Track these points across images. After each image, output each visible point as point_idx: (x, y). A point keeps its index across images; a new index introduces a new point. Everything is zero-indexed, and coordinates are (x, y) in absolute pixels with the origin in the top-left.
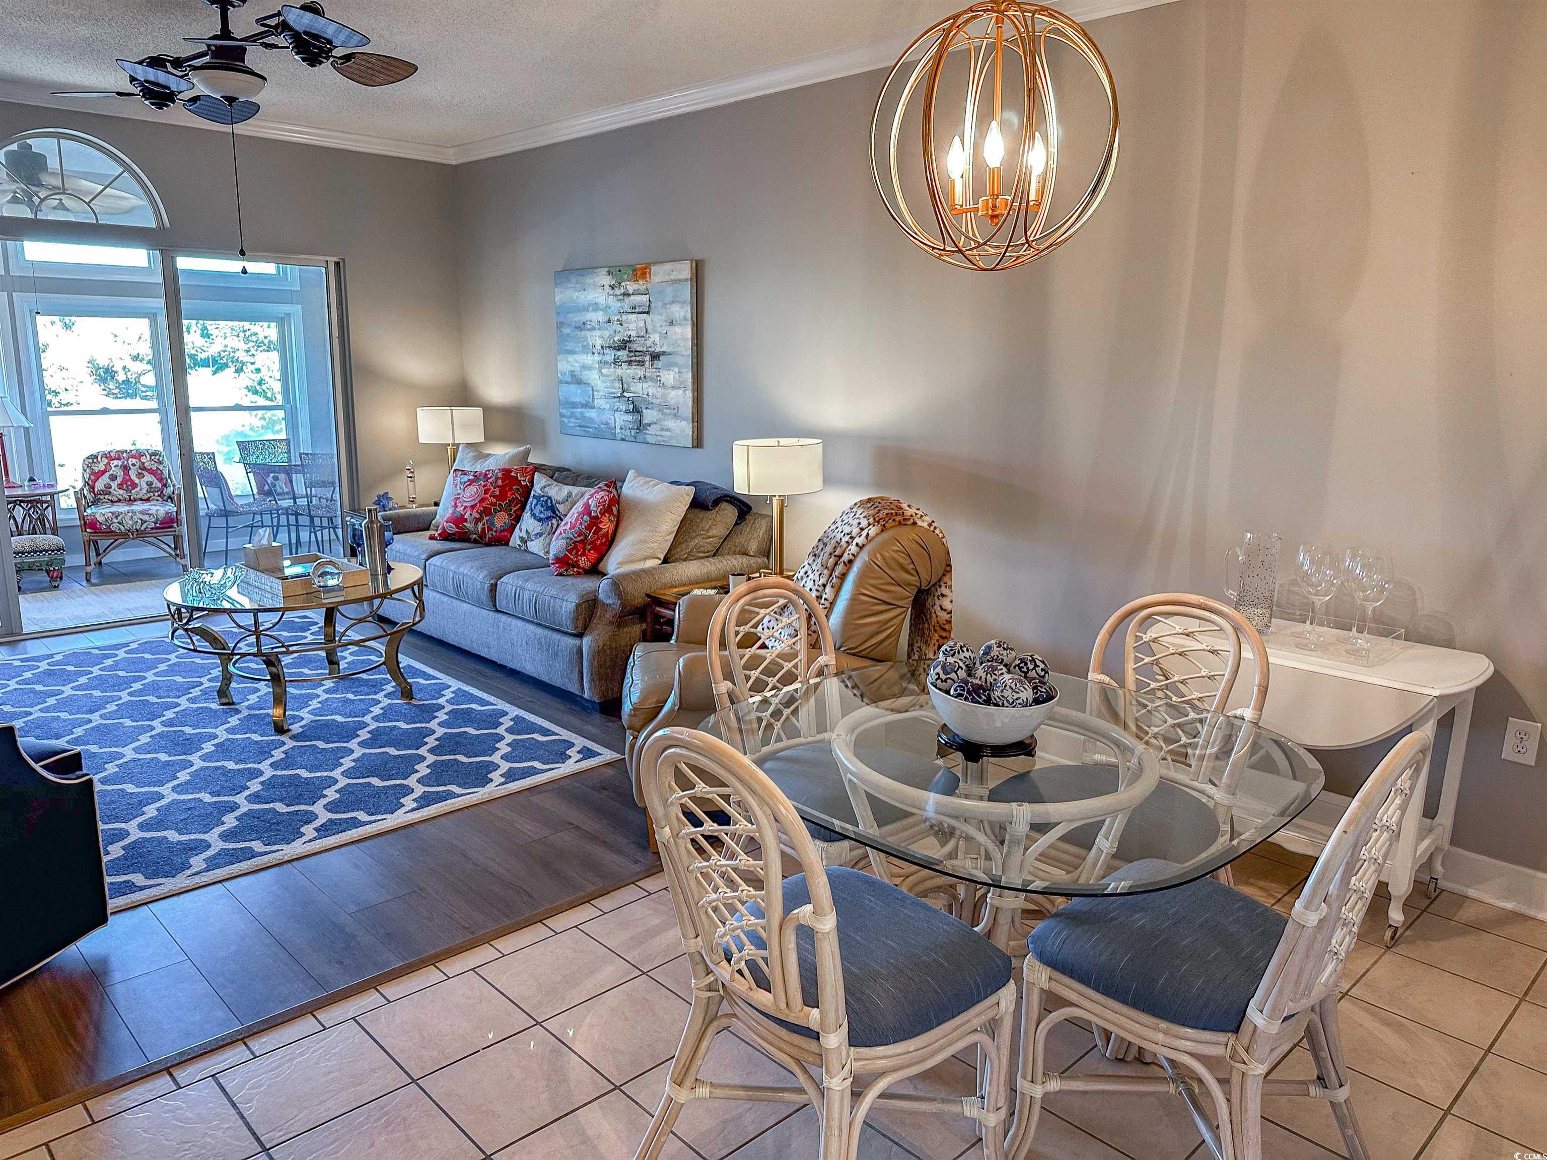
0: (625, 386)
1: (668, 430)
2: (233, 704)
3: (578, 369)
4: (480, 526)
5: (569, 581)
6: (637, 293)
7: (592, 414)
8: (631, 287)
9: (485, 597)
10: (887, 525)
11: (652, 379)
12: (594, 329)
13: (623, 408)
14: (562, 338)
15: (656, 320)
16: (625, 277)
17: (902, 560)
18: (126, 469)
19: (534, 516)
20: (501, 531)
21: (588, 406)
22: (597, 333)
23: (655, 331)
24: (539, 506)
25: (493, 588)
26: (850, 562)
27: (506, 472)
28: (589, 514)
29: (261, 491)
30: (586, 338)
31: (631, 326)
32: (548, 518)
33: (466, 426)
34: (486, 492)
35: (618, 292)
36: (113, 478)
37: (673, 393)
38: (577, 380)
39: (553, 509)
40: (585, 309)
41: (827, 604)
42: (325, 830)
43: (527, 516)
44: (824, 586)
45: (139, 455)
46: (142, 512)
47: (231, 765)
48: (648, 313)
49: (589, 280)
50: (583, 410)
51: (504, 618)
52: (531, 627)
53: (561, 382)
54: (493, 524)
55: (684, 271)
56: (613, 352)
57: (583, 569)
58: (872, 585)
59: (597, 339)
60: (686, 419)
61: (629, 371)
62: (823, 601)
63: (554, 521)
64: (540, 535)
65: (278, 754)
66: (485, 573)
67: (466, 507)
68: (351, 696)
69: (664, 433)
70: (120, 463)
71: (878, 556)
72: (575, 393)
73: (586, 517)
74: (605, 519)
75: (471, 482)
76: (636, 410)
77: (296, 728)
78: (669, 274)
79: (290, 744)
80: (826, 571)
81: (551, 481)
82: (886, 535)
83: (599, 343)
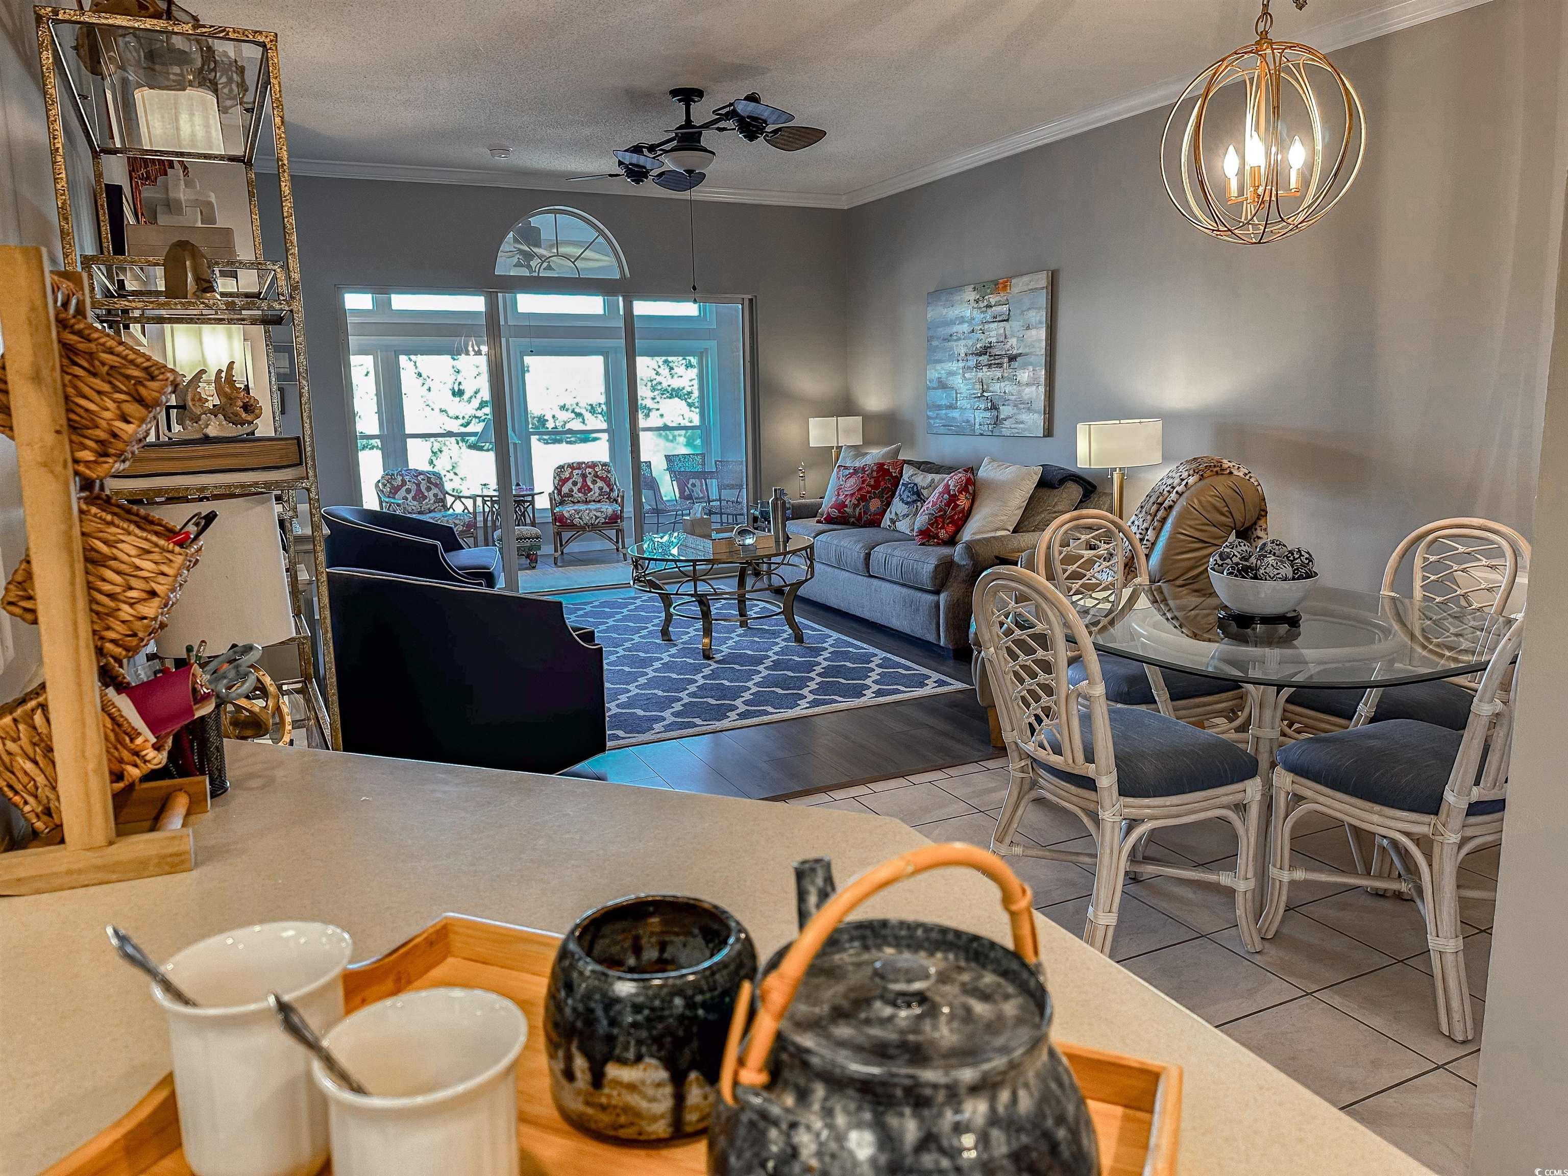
0: (985, 387)
1: (1022, 423)
2: (671, 640)
3: (944, 376)
4: (858, 510)
5: (930, 549)
6: (999, 304)
7: (955, 414)
8: (993, 299)
9: (861, 565)
10: (1205, 475)
11: (1009, 379)
12: (959, 339)
13: (983, 406)
14: (932, 350)
15: (1015, 325)
16: (989, 291)
17: (1218, 504)
18: (584, 476)
19: (902, 500)
20: (875, 515)
21: (952, 407)
22: (962, 343)
23: (1012, 336)
24: (906, 492)
25: (868, 556)
26: (1171, 507)
27: (880, 466)
28: (949, 493)
29: (682, 496)
30: (952, 348)
31: (993, 333)
32: (914, 501)
33: (848, 432)
34: (863, 482)
35: (981, 305)
36: (575, 484)
37: (1028, 390)
38: (943, 385)
39: (918, 494)
40: (952, 322)
41: (1149, 544)
42: (743, 716)
43: (896, 500)
44: (1147, 529)
45: (593, 465)
46: (597, 510)
47: (674, 676)
48: (1007, 320)
49: (957, 298)
50: (948, 411)
51: (876, 582)
52: (898, 588)
53: (929, 388)
54: (868, 509)
55: (1042, 280)
56: (975, 358)
57: (942, 540)
58: (1190, 526)
59: (961, 348)
60: (1039, 412)
61: (988, 373)
62: (1145, 542)
63: (919, 504)
64: (907, 515)
65: (707, 671)
66: (861, 545)
67: (847, 495)
68: (757, 639)
69: (1017, 426)
70: (580, 472)
71: (1196, 501)
72: (941, 397)
73: (946, 496)
74: (962, 497)
75: (851, 475)
76: (994, 407)
77: (718, 657)
78: (1028, 284)
79: (714, 666)
80: (1149, 517)
81: (918, 471)
82: (1202, 483)
83: (963, 351)
